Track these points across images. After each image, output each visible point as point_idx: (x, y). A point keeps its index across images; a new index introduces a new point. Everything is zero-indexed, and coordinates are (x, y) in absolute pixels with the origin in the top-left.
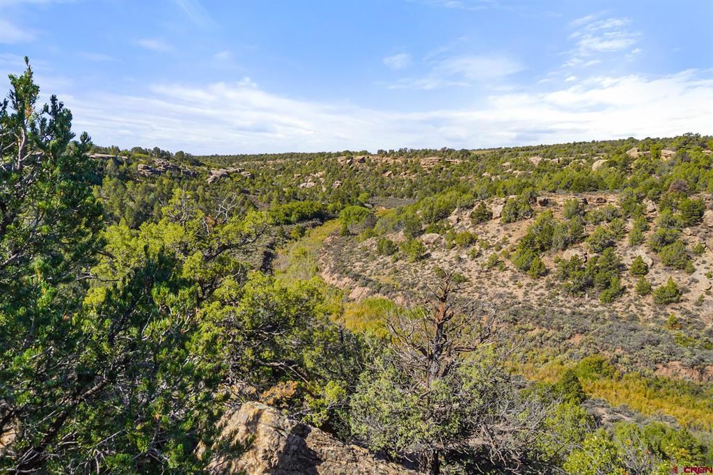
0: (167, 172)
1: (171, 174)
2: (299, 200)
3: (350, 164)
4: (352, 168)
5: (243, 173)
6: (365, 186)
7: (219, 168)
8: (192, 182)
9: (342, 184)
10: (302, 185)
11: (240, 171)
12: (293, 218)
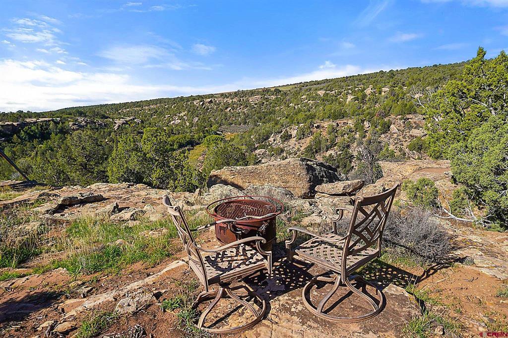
0: (88, 126)
1: (91, 126)
2: (175, 134)
3: (203, 105)
4: (204, 107)
5: (135, 120)
6: (215, 120)
7: (120, 118)
8: (106, 130)
9: (199, 119)
10: (172, 123)
11: (134, 119)
12: (175, 147)
